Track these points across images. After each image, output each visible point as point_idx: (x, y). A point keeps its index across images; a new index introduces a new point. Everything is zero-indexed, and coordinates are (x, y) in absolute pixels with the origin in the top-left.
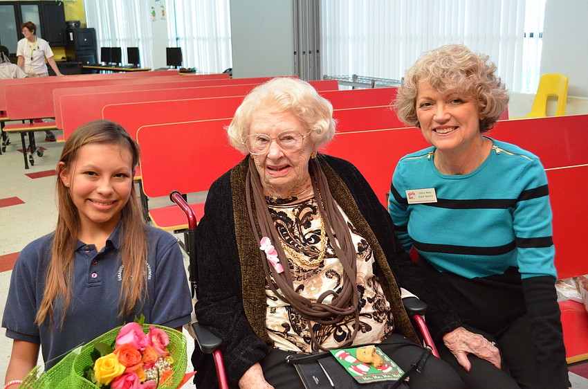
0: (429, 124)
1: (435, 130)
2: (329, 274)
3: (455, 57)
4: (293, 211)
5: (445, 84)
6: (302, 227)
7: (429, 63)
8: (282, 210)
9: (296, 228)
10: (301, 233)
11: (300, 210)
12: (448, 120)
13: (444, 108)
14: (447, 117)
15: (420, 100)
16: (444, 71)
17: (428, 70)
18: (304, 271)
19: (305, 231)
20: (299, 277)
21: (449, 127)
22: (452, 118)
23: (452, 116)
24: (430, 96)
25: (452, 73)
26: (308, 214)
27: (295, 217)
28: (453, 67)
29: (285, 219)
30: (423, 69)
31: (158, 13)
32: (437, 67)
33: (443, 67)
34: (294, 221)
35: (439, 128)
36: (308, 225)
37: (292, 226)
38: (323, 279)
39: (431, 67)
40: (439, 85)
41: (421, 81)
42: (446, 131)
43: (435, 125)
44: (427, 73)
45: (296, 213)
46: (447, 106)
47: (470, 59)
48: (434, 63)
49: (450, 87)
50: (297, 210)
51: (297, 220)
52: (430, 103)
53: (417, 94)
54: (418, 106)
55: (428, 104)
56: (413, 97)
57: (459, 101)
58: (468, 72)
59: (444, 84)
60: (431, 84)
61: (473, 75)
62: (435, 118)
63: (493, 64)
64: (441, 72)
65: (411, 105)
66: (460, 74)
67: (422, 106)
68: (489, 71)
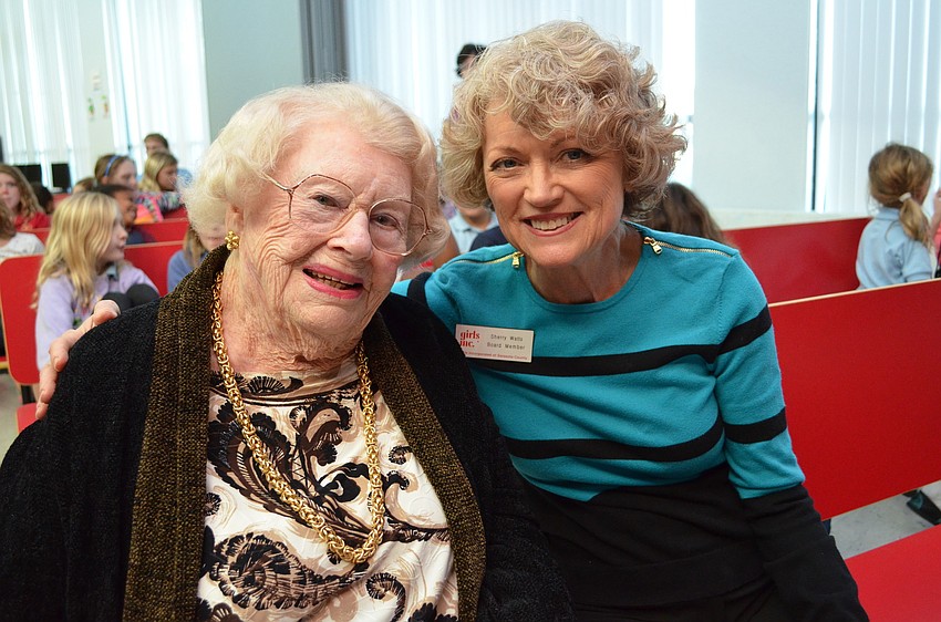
0: (513, 208)
1: (528, 221)
2: (377, 585)
3: (566, 53)
4: (293, 415)
5: (547, 117)
6: (314, 460)
7: (508, 68)
8: (263, 410)
9: (298, 461)
10: (310, 475)
11: (311, 415)
12: (558, 201)
13: (547, 173)
14: (556, 192)
15: (492, 155)
16: (542, 87)
17: (504, 85)
18: (317, 580)
19: (320, 471)
20: (302, 597)
21: (560, 216)
22: (567, 195)
23: (566, 189)
24: (514, 146)
25: (561, 91)
26: (329, 427)
27: (294, 432)
28: (562, 78)
29: (268, 436)
30: (493, 84)
31: (99, 109)
32: (527, 78)
33: (539, 76)
34: (293, 442)
35: (536, 218)
36: (328, 456)
37: (287, 456)
38: (359, 597)
39: (511, 78)
40: (533, 120)
41: (490, 112)
42: (553, 225)
43: (528, 212)
44: (503, 89)
45: (298, 420)
46: (553, 169)
47: (602, 57)
48: (518, 69)
49: (558, 124)
50: (301, 414)
51: (301, 439)
52: (514, 160)
53: (484, 140)
54: (487, 166)
55: (510, 163)
56: (473, 146)
57: (580, 155)
58: (599, 88)
59: (544, 118)
60: (514, 117)
61: (612, 97)
62: (527, 196)
63: (650, 68)
64: (535, 89)
65: (469, 164)
66: (580, 92)
67: (495, 166)
68: (641, 83)
